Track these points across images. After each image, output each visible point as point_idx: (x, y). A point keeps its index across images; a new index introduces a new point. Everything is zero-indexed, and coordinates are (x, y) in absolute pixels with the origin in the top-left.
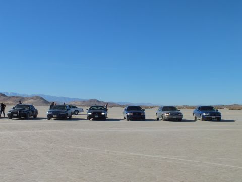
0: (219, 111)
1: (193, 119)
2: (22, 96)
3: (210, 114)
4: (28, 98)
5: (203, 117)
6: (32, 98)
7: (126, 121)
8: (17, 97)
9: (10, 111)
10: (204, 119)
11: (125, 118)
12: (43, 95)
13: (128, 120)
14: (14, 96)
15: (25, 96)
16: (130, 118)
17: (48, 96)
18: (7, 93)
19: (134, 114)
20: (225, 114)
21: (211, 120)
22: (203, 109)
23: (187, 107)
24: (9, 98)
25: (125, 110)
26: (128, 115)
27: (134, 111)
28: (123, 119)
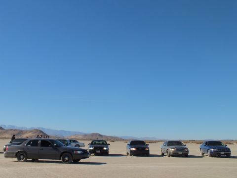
0: (229, 146)
1: (200, 154)
2: (21, 129)
3: (219, 150)
4: (26, 132)
5: (211, 152)
6: (31, 131)
7: (129, 156)
8: (15, 130)
9: (6, 146)
10: (212, 155)
11: (128, 153)
12: (42, 128)
13: (131, 155)
14: (12, 130)
15: (23, 129)
16: (133, 154)
17: (48, 129)
18: (4, 126)
19: (138, 149)
20: (236, 150)
21: (219, 156)
22: (210, 144)
23: (193, 142)
24: (7, 131)
25: (128, 145)
26: (131, 150)
27: (138, 146)
28: (126, 154)
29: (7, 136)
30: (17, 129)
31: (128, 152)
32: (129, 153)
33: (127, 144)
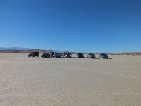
0: (107, 55)
1: (99, 58)
2: (45, 50)
3: (104, 56)
5: (102, 57)
7: (77, 58)
9: (42, 55)
10: (103, 58)
12: (52, 50)
19: (80, 56)
20: (109, 56)
21: (105, 58)
22: (102, 54)
23: (97, 54)
24: (42, 51)
26: (78, 56)
29: (42, 52)
33: (77, 54)
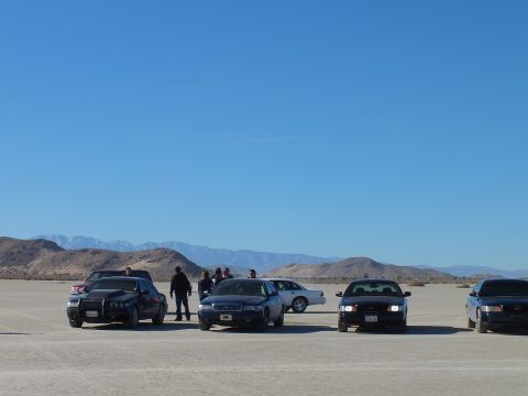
2: (113, 249)
4: (131, 257)
6: (144, 256)
7: (476, 334)
8: (96, 252)
9: (74, 301)
11: (472, 324)
12: (181, 245)
13: (483, 330)
14: (85, 251)
15: (121, 250)
16: (492, 324)
17: (199, 248)
18: (63, 238)
24: (71, 255)
25: (473, 295)
26: (483, 314)
27: (509, 299)
28: (465, 325)
29: (72, 270)
30: (102, 247)
31: (474, 319)
32: (478, 321)
33: (471, 291)
